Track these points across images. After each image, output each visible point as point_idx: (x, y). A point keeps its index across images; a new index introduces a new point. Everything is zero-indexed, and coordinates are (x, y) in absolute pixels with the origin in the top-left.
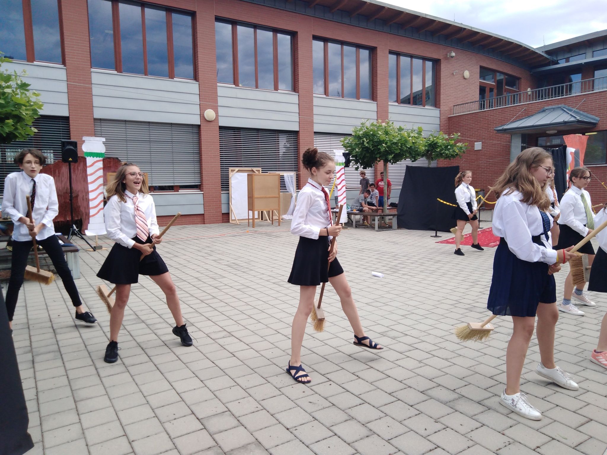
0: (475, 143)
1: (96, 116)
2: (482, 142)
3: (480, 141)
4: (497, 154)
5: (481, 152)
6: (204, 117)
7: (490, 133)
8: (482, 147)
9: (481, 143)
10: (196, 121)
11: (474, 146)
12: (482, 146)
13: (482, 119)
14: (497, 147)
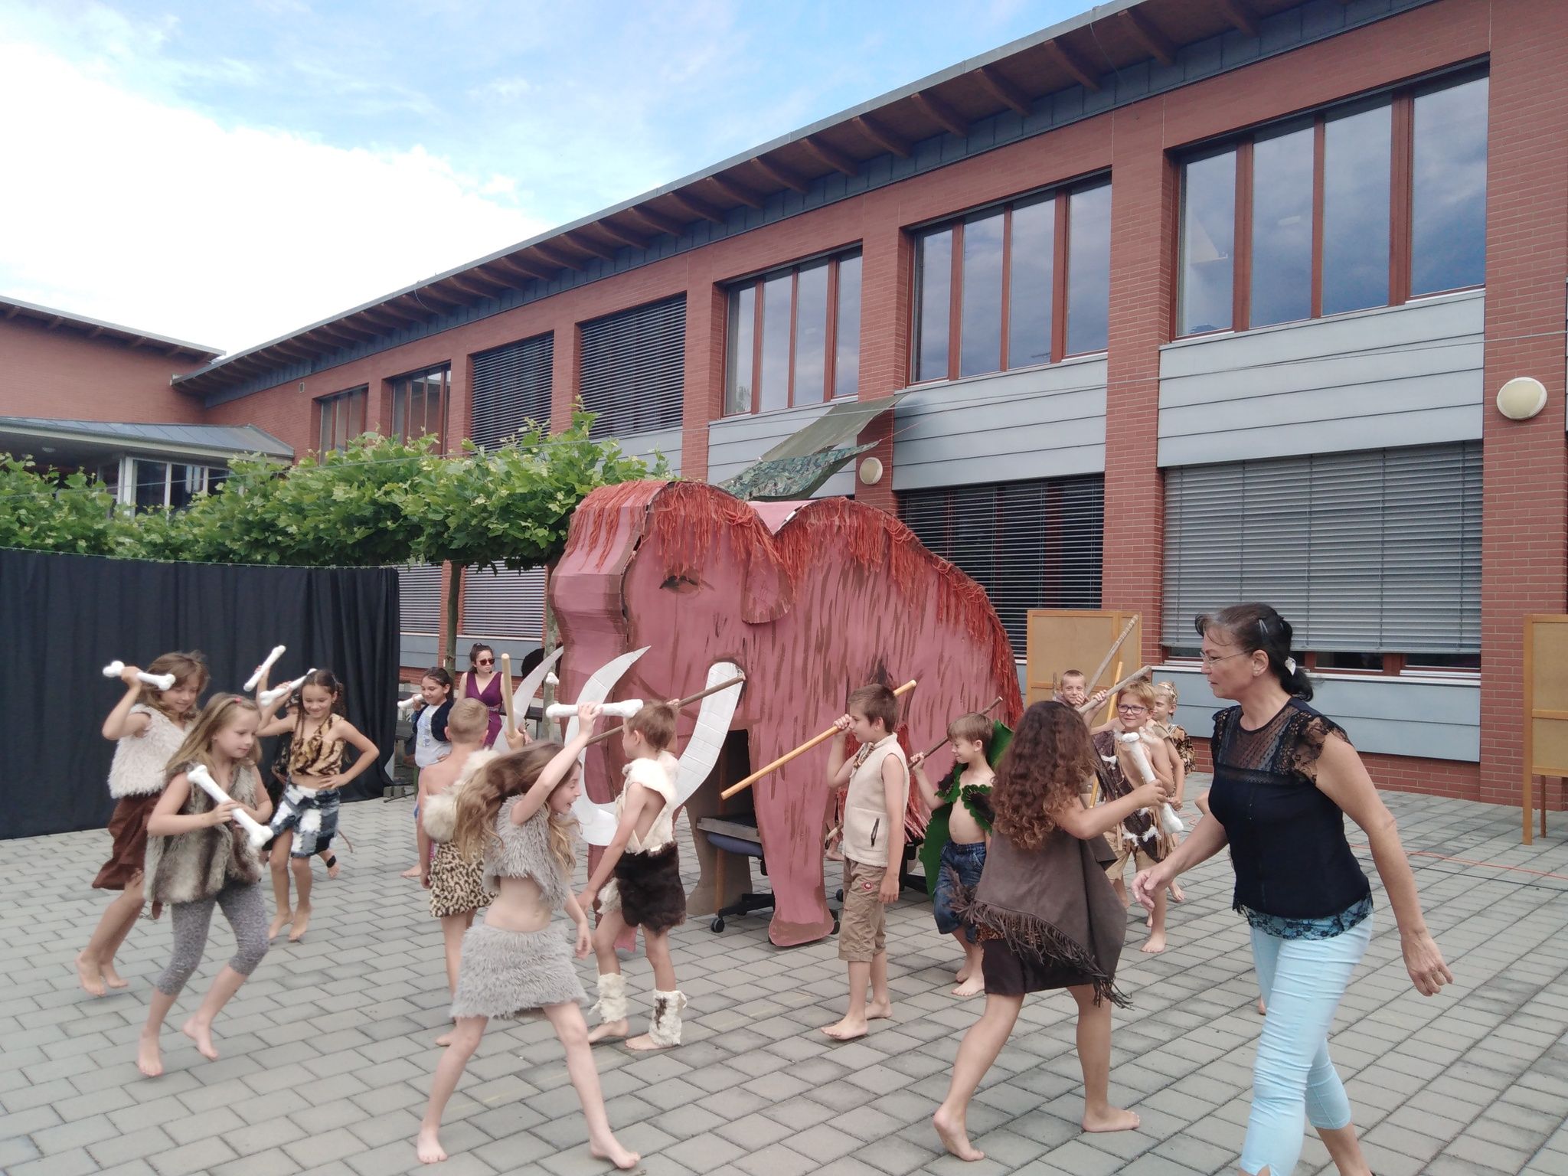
1: (1162, 463)
6: (1498, 411)
10: (1468, 426)
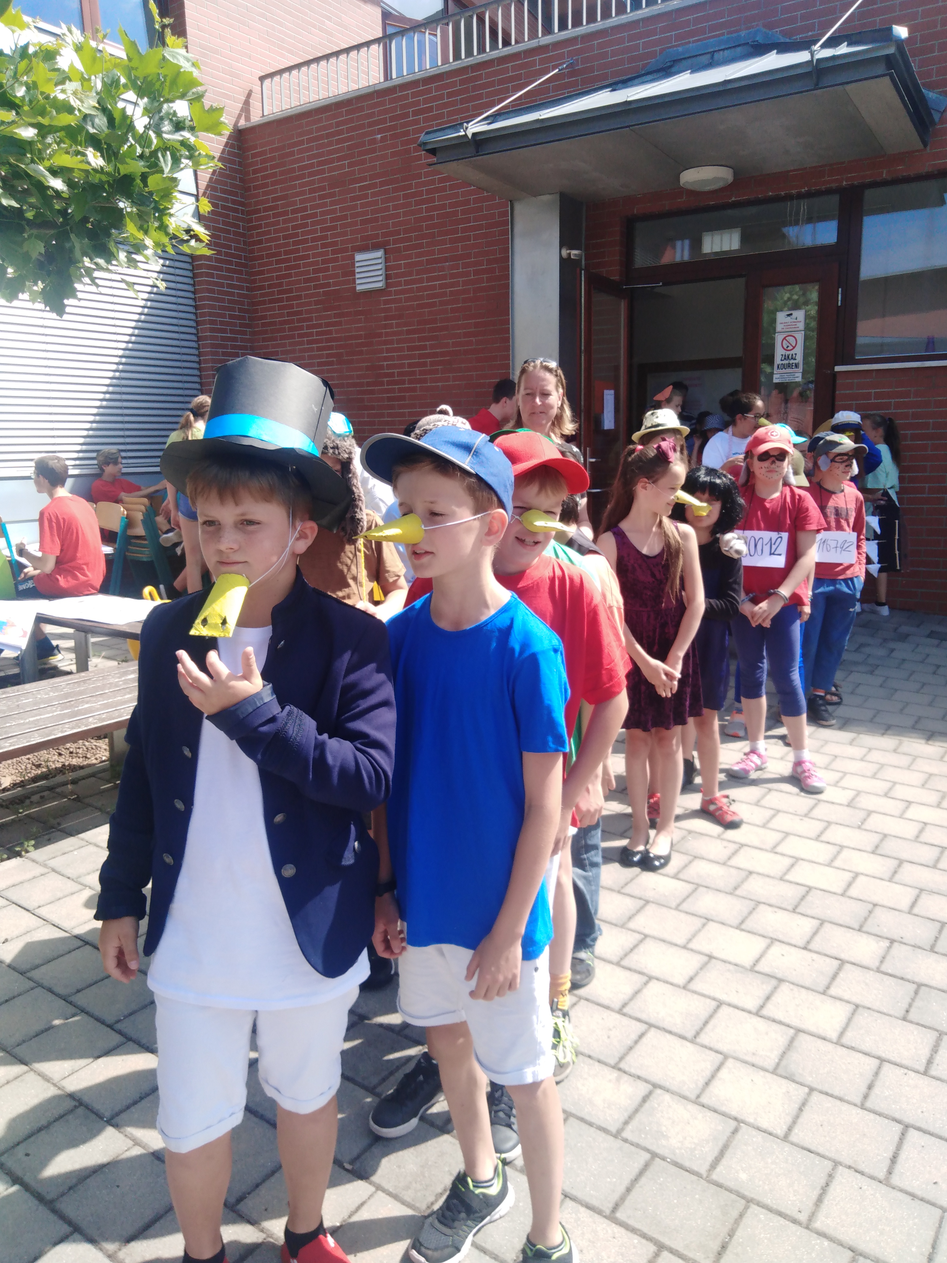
0: (359, 257)
2: (386, 253)
3: (375, 247)
4: (453, 310)
5: (386, 302)
7: (417, 203)
8: (387, 277)
9: (380, 253)
11: (353, 273)
12: (387, 268)
13: (380, 131)
14: (453, 276)
